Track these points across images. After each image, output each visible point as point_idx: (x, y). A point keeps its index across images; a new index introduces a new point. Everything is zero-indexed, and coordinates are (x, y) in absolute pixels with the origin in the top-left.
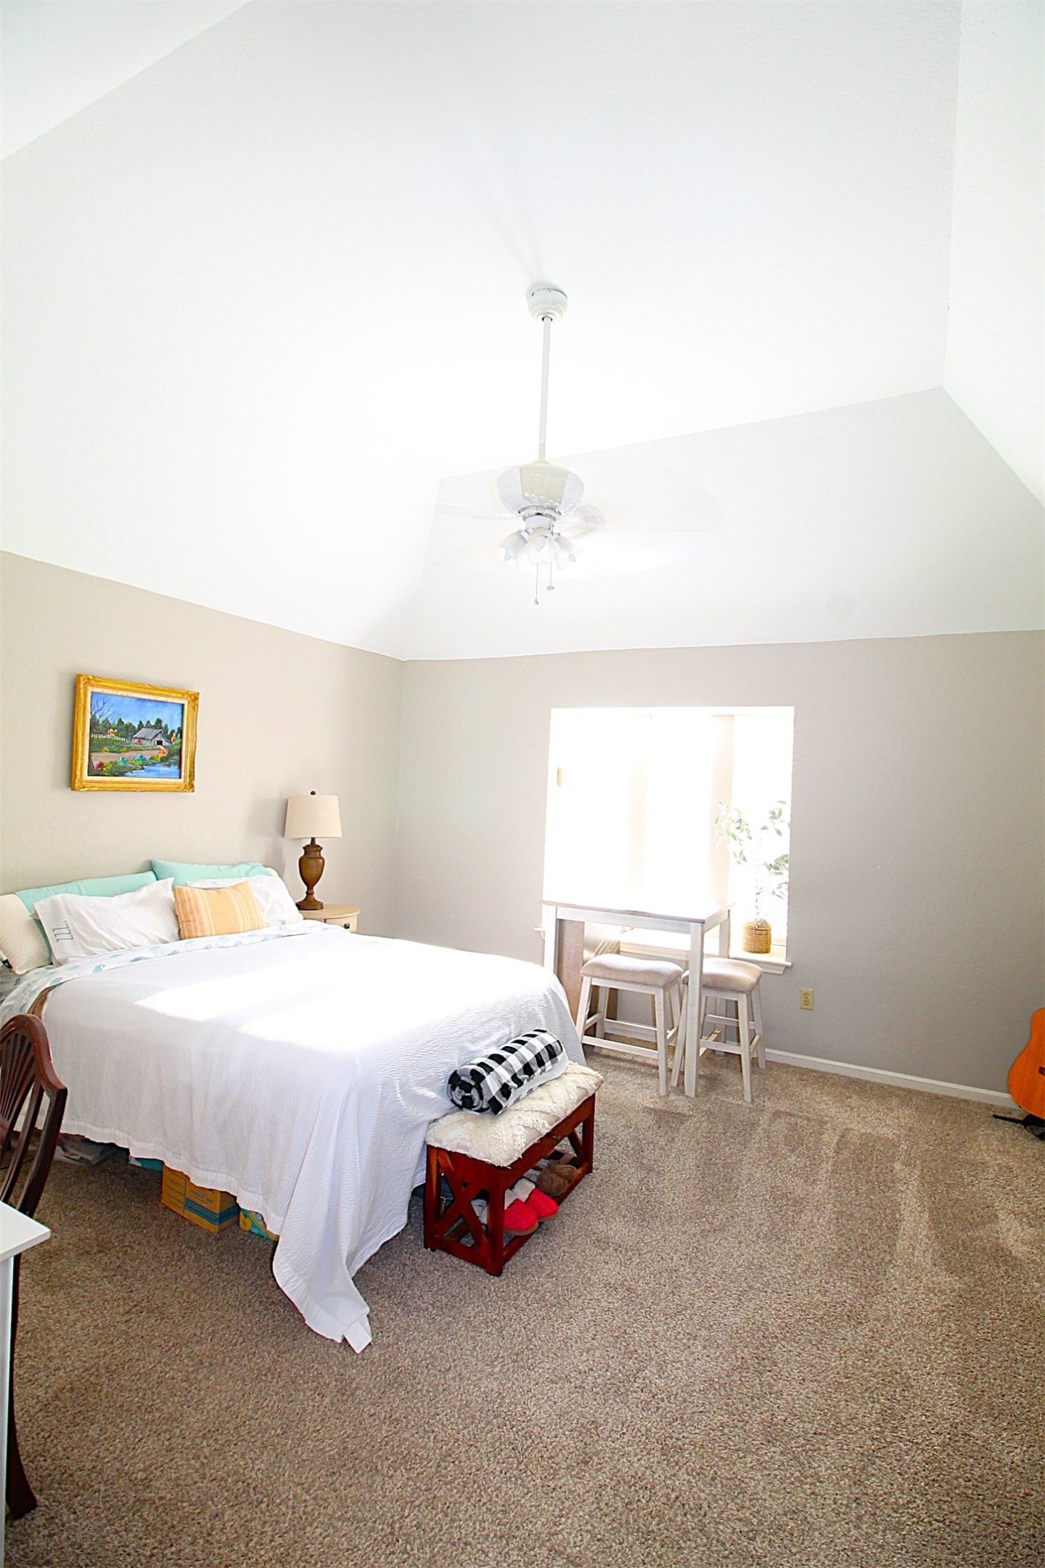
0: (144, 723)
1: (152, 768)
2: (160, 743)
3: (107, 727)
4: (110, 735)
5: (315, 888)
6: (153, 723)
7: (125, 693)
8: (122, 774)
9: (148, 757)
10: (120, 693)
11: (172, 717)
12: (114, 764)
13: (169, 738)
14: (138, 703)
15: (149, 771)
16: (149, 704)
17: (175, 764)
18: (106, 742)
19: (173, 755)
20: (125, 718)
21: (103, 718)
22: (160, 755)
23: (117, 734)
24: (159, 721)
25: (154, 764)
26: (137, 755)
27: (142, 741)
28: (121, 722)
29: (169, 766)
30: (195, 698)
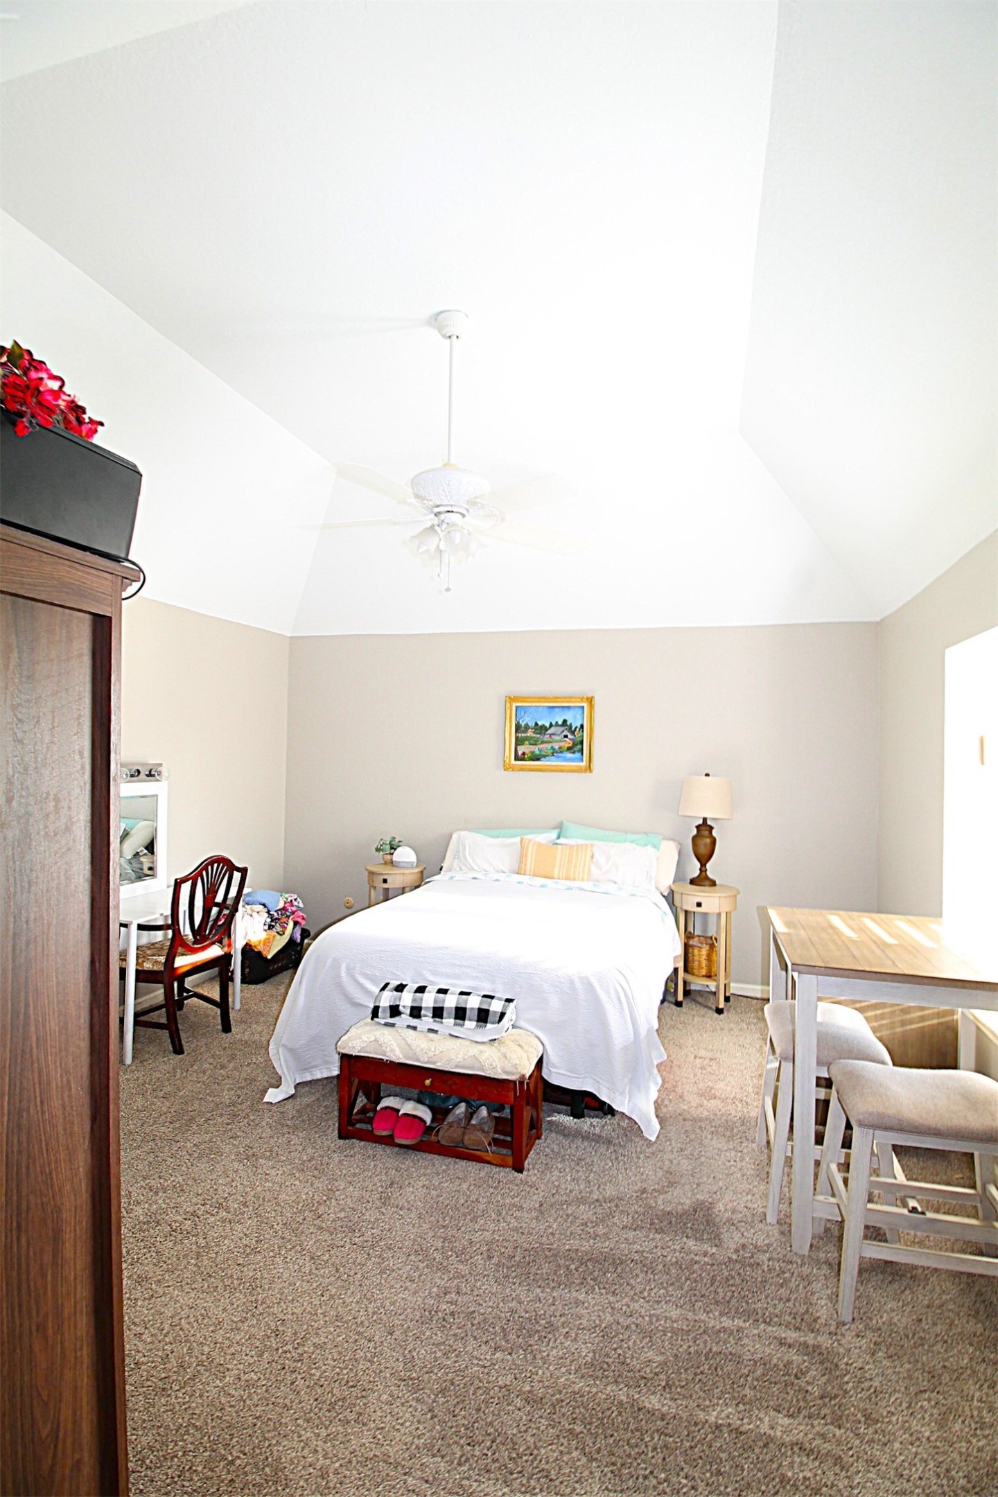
0: (554, 723)
1: (561, 755)
2: (566, 736)
3: (527, 727)
4: (530, 733)
5: (708, 866)
6: (560, 723)
7: (538, 704)
8: (538, 759)
9: (557, 748)
10: (534, 704)
11: (575, 717)
12: (533, 753)
13: (573, 733)
14: (551, 710)
15: (558, 757)
16: (557, 710)
17: (578, 751)
18: (527, 738)
19: (577, 745)
20: (540, 719)
21: (525, 723)
22: (567, 745)
23: (534, 733)
24: (565, 721)
25: (561, 752)
26: (549, 746)
27: (553, 736)
28: (536, 724)
29: (574, 753)
30: (590, 700)
